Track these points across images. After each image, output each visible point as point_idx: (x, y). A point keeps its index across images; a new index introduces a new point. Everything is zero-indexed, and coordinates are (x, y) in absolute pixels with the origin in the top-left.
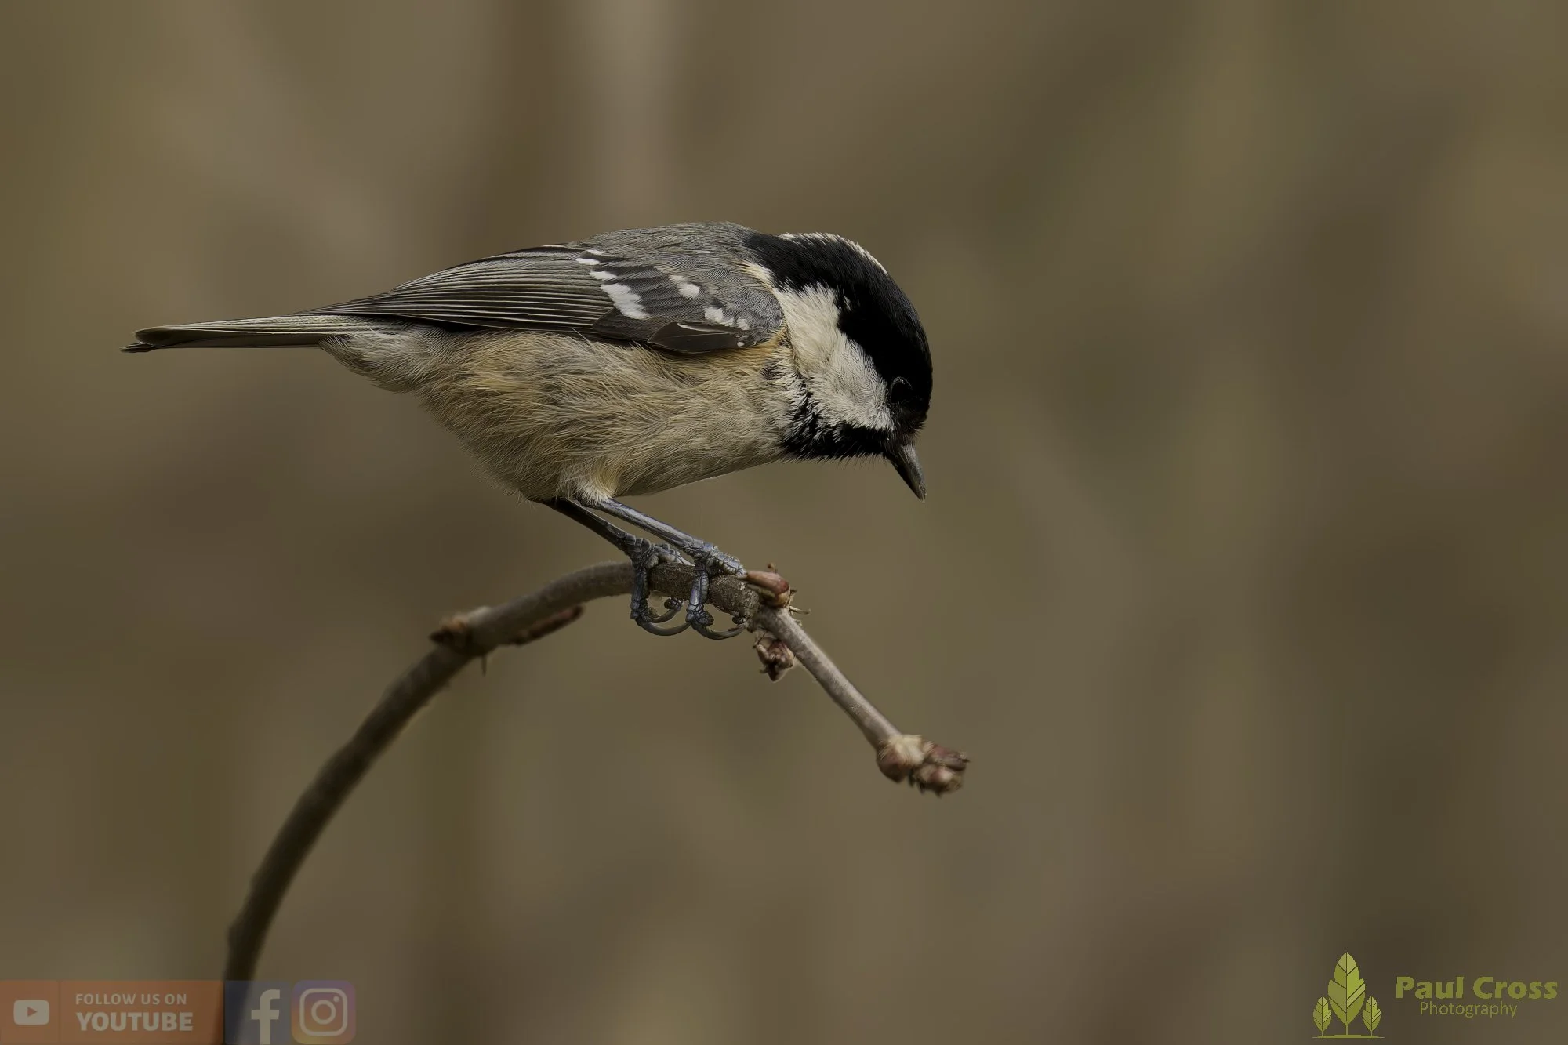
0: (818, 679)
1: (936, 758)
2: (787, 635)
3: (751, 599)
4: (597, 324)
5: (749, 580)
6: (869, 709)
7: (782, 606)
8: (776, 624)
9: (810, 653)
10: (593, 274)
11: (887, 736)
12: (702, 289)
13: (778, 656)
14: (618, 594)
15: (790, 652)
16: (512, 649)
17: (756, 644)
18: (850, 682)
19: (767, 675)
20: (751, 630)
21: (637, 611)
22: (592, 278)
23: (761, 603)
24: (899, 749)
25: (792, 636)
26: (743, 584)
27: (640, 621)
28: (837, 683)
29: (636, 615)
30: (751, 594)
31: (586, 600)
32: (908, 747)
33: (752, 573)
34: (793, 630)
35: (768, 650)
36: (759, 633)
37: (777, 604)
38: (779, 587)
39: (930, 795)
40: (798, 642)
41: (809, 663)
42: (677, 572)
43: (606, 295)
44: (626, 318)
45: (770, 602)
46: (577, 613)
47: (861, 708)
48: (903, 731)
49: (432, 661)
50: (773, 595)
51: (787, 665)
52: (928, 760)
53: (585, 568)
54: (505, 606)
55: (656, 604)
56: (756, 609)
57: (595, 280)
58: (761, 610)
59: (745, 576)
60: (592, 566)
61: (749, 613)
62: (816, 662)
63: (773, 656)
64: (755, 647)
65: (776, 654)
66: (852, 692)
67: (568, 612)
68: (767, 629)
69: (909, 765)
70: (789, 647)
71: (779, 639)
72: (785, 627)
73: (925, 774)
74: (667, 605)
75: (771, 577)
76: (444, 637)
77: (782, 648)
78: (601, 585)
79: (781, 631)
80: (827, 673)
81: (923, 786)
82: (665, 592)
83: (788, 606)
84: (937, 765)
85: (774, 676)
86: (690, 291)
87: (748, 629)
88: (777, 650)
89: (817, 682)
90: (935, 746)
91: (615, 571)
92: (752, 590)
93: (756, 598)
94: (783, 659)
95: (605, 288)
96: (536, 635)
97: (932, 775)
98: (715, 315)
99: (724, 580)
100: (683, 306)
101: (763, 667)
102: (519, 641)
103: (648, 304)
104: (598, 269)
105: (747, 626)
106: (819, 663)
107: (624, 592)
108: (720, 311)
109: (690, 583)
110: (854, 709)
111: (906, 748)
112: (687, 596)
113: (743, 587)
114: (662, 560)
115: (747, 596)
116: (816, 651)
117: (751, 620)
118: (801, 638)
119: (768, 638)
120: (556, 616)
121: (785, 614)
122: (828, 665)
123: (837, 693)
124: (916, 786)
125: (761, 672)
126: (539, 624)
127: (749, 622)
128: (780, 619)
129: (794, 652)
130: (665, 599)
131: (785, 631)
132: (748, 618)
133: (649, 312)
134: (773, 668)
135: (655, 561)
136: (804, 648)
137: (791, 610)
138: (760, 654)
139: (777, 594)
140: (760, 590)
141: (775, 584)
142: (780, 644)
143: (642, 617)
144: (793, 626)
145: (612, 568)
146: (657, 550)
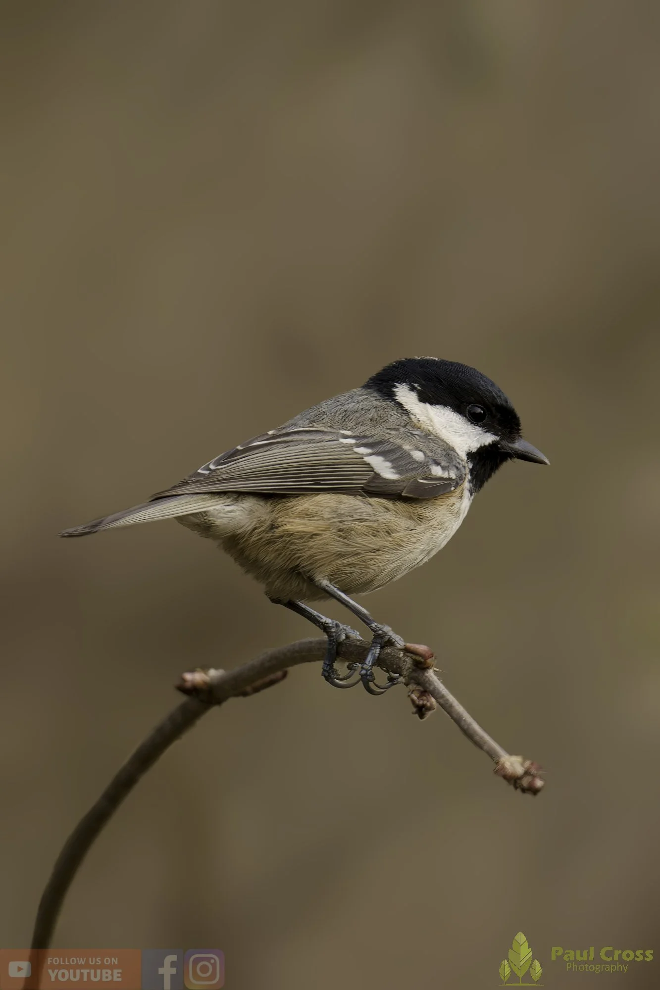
0: (452, 718)
1: (533, 771)
2: (431, 688)
3: (408, 663)
4: (366, 485)
5: (406, 650)
6: (487, 738)
7: (428, 668)
8: (424, 680)
9: (447, 700)
10: (356, 450)
11: (499, 757)
12: (425, 454)
13: (425, 702)
14: (314, 661)
15: (433, 700)
16: (241, 699)
17: (410, 694)
18: (475, 720)
19: (417, 715)
20: (407, 684)
21: (327, 671)
22: (356, 453)
23: (415, 666)
24: (508, 765)
25: (435, 689)
26: (402, 652)
27: (328, 678)
28: (465, 720)
29: (327, 674)
30: (407, 659)
31: (292, 665)
32: (514, 764)
33: (408, 645)
34: (436, 684)
35: (418, 698)
36: (412, 687)
37: (425, 666)
38: (427, 655)
39: (528, 796)
40: (439, 692)
41: (446, 707)
42: (356, 645)
43: (369, 464)
44: (385, 479)
45: (420, 665)
46: (285, 675)
47: (482, 738)
48: (511, 753)
49: (183, 708)
50: (422, 660)
51: (430, 708)
52: (527, 773)
53: (293, 643)
54: (236, 669)
55: (341, 667)
56: (411, 670)
57: (359, 454)
58: (414, 671)
59: (403, 647)
60: (297, 642)
61: (405, 673)
62: (451, 706)
63: (421, 702)
64: (409, 696)
65: (423, 700)
66: (476, 727)
67: (279, 674)
68: (418, 684)
69: (515, 776)
70: (433, 697)
71: (426, 690)
72: (430, 683)
73: (525, 782)
74: (349, 667)
75: (422, 648)
76: (192, 691)
77: (428, 697)
78: (303, 655)
79: (427, 685)
80: (458, 713)
81: (524, 790)
82: (347, 659)
83: (433, 668)
84: (534, 776)
85: (422, 716)
86: (418, 456)
87: (405, 684)
88: (424, 698)
89: (452, 720)
90: (532, 764)
91: (313, 645)
92: (408, 656)
93: (411, 662)
94: (429, 704)
95: (367, 459)
96: (257, 690)
97: (530, 782)
98: (437, 471)
99: (388, 650)
100: (418, 467)
101: (414, 710)
102: (245, 694)
103: (397, 468)
104: (358, 446)
105: (404, 682)
106: (453, 707)
107: (319, 660)
108: (439, 467)
109: (365, 652)
110: (477, 738)
111: (512, 764)
112: (362, 661)
113: (402, 655)
114: (347, 637)
115: (404, 661)
116: (451, 698)
117: (407, 678)
118: (441, 689)
119: (418, 690)
120: (272, 677)
121: (431, 674)
122: (459, 708)
123: (466, 727)
124: (519, 791)
125: (413, 713)
126: (259, 683)
127: (406, 680)
128: (426, 677)
129: (436, 699)
130: (347, 664)
131: (430, 685)
132: (405, 677)
133: (399, 472)
134: (421, 710)
135: (343, 637)
136: (443, 696)
137: (435, 671)
138: (413, 701)
139: (426, 659)
140: (414, 657)
141: (424, 653)
142: (427, 694)
143: (329, 675)
144: (436, 682)
145: (311, 642)
146: (345, 630)
